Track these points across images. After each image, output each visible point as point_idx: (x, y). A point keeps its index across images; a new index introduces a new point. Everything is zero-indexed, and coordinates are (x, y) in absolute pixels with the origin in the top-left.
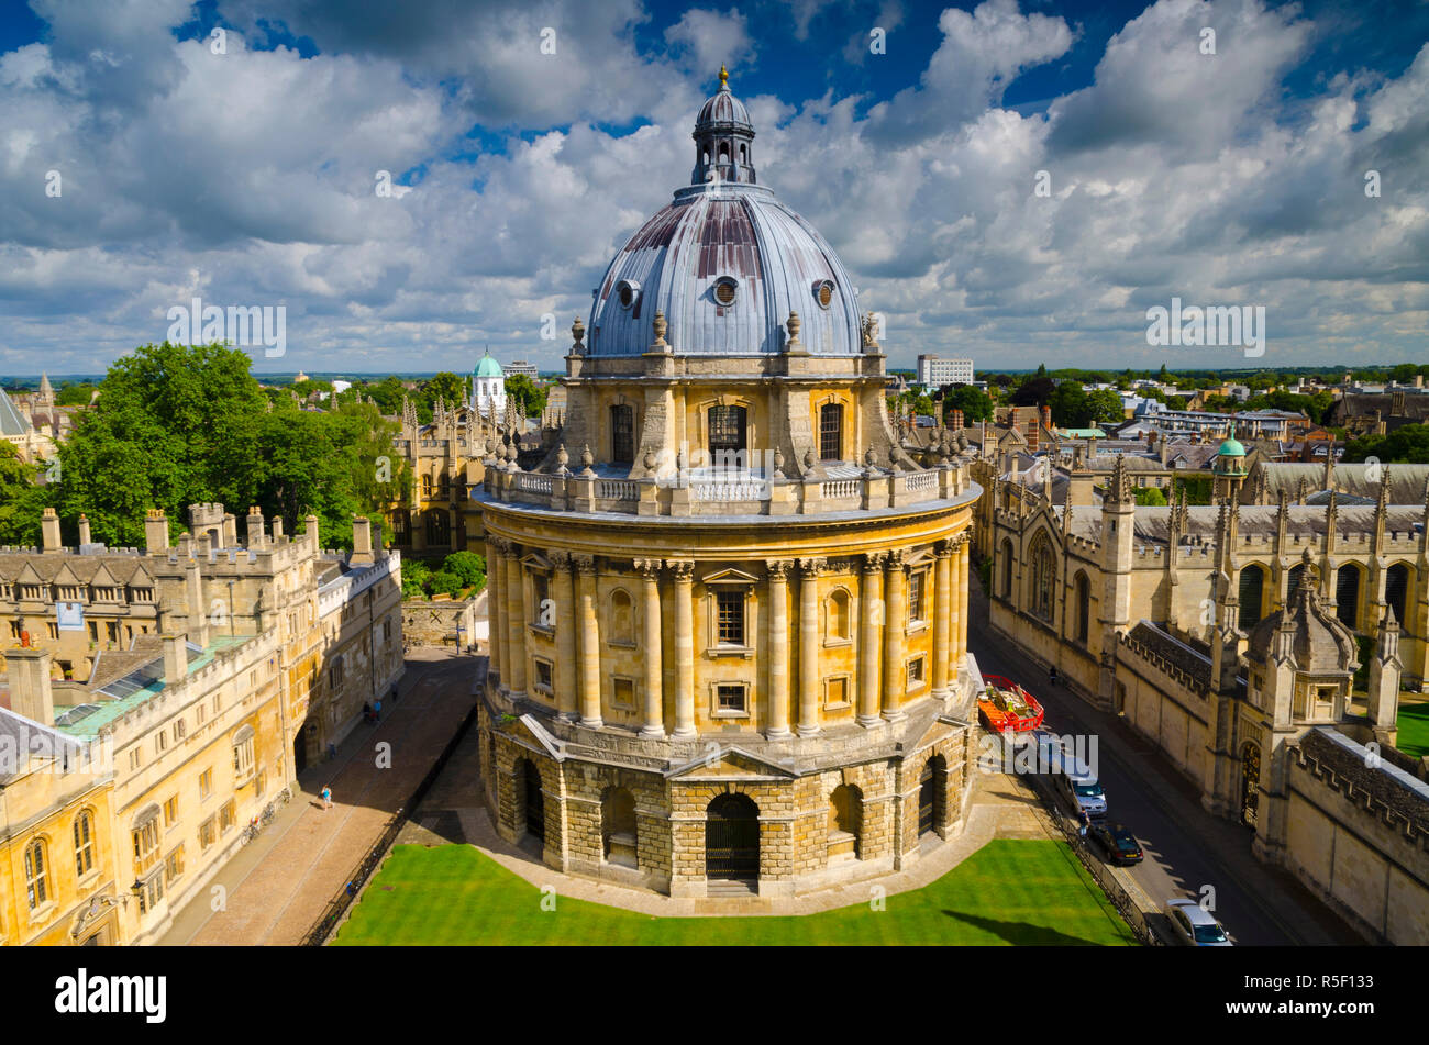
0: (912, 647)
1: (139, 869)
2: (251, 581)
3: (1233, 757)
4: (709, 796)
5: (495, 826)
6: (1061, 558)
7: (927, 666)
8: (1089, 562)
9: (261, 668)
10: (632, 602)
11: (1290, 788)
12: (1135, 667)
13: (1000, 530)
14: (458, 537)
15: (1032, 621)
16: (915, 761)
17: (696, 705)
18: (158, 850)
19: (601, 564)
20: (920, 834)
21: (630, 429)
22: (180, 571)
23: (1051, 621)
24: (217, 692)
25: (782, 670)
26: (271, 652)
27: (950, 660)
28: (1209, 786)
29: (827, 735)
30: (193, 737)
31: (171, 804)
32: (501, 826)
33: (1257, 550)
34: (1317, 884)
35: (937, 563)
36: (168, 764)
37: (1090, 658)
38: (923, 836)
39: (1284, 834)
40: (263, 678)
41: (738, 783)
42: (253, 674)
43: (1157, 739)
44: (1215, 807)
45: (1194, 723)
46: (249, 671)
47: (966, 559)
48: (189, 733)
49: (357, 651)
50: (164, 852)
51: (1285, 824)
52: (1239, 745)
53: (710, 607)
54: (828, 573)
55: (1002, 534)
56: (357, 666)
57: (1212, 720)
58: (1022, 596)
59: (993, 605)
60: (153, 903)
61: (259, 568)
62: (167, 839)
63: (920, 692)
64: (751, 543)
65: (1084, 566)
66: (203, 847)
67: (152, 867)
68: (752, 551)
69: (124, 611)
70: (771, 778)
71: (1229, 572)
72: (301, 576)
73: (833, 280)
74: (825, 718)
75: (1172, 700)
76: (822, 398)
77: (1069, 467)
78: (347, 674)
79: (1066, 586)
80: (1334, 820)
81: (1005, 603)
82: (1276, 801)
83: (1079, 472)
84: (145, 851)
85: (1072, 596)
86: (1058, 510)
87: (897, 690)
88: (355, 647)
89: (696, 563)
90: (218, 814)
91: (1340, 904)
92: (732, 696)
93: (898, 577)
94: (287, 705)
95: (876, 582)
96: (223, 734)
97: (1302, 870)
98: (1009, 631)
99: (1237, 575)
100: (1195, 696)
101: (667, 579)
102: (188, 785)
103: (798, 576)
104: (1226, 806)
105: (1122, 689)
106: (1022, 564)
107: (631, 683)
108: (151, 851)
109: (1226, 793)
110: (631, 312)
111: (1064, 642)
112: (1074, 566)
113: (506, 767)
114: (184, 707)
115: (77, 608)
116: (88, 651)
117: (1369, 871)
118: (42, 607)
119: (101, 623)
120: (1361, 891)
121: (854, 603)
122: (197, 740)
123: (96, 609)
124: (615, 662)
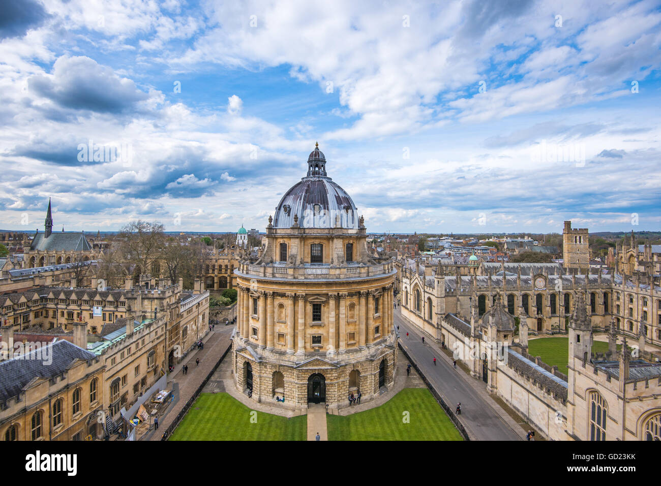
0: (376, 322)
1: (111, 400)
2: (158, 300)
4: (309, 375)
5: (236, 386)
6: (423, 293)
7: (380, 328)
8: (432, 294)
9: (159, 330)
10: (285, 308)
11: (497, 368)
12: (447, 328)
14: (230, 285)
15: (415, 313)
16: (377, 363)
17: (304, 342)
18: (119, 394)
19: (275, 294)
20: (379, 387)
21: (285, 251)
22: (135, 296)
23: (421, 314)
24: (144, 338)
25: (334, 330)
26: (163, 325)
27: (388, 326)
28: (472, 368)
29: (348, 352)
30: (134, 354)
31: (125, 377)
32: (238, 386)
33: (483, 290)
34: (507, 400)
35: (383, 295)
36: (125, 363)
37: (433, 326)
39: (496, 384)
40: (160, 333)
41: (319, 370)
42: (156, 332)
44: (475, 375)
46: (155, 331)
48: (132, 352)
49: (193, 324)
50: (121, 395)
51: (496, 380)
53: (310, 308)
54: (349, 297)
55: (404, 285)
56: (192, 330)
58: (411, 305)
60: (116, 413)
61: (161, 296)
62: (122, 391)
63: (379, 337)
64: (323, 288)
65: (430, 295)
66: (135, 393)
67: (116, 400)
68: (324, 290)
69: (115, 310)
70: (330, 368)
72: (175, 299)
74: (347, 347)
76: (346, 242)
78: (189, 332)
79: (425, 302)
80: (511, 379)
81: (406, 308)
82: (493, 373)
84: (114, 394)
85: (427, 305)
87: (371, 337)
88: (192, 323)
89: (306, 294)
90: (141, 381)
91: (514, 407)
92: (317, 339)
93: (371, 299)
94: (167, 343)
95: (363, 301)
96: (144, 353)
97: (502, 396)
99: (477, 298)
101: (295, 298)
102: (130, 371)
103: (338, 298)
104: (478, 374)
105: (444, 336)
106: (411, 294)
107: (283, 335)
108: (116, 394)
109: (478, 371)
110: (287, 215)
111: (425, 320)
112: (427, 295)
113: (241, 365)
114: (132, 343)
115: (100, 308)
116: (102, 323)
117: (522, 395)
118: (89, 308)
119: (107, 314)
120: (521, 402)
121: (357, 307)
122: (135, 355)
123: (106, 309)
124: (278, 328)
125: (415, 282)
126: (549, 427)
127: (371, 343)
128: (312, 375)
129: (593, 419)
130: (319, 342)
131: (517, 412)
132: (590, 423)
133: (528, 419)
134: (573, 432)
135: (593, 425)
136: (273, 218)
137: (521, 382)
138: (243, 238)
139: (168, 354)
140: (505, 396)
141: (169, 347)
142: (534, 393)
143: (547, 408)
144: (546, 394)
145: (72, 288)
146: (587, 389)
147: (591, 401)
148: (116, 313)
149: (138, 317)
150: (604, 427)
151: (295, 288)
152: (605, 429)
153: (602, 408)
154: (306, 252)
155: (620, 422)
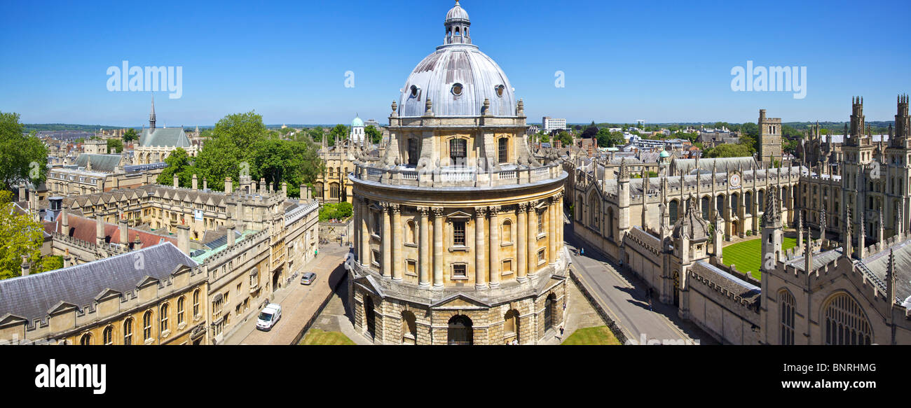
0: (539, 245)
2: (260, 208)
3: (670, 278)
4: (449, 316)
6: (602, 202)
7: (546, 253)
8: (613, 203)
9: (262, 245)
10: (416, 226)
11: (691, 287)
12: (633, 246)
13: (577, 191)
14: (343, 195)
15: (591, 230)
16: (542, 299)
17: (444, 274)
19: (403, 208)
20: (545, 330)
21: (416, 148)
22: (235, 202)
23: (599, 230)
25: (483, 257)
26: (266, 238)
27: (556, 249)
28: (662, 292)
29: (503, 287)
30: (236, 269)
32: (356, 326)
33: (674, 194)
34: (701, 323)
35: (549, 208)
36: (227, 279)
37: (615, 244)
38: (547, 331)
39: (689, 306)
40: (262, 248)
41: (463, 310)
43: (642, 275)
44: (664, 300)
45: (655, 267)
47: (562, 205)
48: (234, 268)
49: (300, 242)
51: (689, 302)
52: (672, 273)
53: (450, 228)
54: (503, 213)
55: (578, 193)
56: (299, 248)
57: (662, 264)
58: (586, 220)
59: (575, 224)
61: (263, 203)
63: (544, 264)
64: (468, 200)
65: (611, 206)
68: (468, 203)
69: (216, 215)
70: (478, 307)
71: (665, 203)
72: (279, 208)
73: (503, 84)
74: (502, 279)
75: (647, 258)
76: (498, 135)
77: (605, 164)
78: (295, 251)
79: (604, 214)
80: (704, 296)
81: (580, 223)
82: (685, 293)
83: (608, 166)
85: (607, 218)
86: (600, 182)
87: (533, 265)
88: (299, 240)
89: (444, 208)
90: (243, 302)
91: (709, 329)
92: (460, 269)
93: (533, 214)
94: (271, 262)
95: (522, 216)
96: (247, 270)
97: (695, 319)
98: (582, 235)
99: (668, 204)
101: (432, 215)
102: (232, 288)
103: (489, 214)
104: (668, 299)
105: (628, 256)
106: (586, 205)
107: (415, 263)
109: (668, 294)
110: (416, 99)
111: (604, 238)
113: (359, 299)
114: (233, 257)
115: (201, 212)
116: (203, 229)
117: (717, 313)
118: (190, 210)
119: (208, 219)
120: (715, 322)
121: (514, 226)
122: (238, 271)
123: (207, 213)
124: (408, 253)
125: (592, 188)
127: (534, 273)
128: (453, 317)
129: (784, 321)
130: (464, 272)
132: (781, 326)
133: (722, 338)
134: (766, 341)
135: (784, 327)
136: (397, 104)
137: (716, 298)
138: (358, 132)
139: (272, 276)
140: (698, 318)
141: (273, 266)
142: (729, 308)
143: (740, 320)
144: (740, 306)
145: (174, 188)
146: (779, 290)
147: (782, 302)
148: (216, 220)
149: (239, 226)
150: (793, 327)
151: (429, 200)
153: (791, 307)
154: (444, 150)
155: (806, 316)
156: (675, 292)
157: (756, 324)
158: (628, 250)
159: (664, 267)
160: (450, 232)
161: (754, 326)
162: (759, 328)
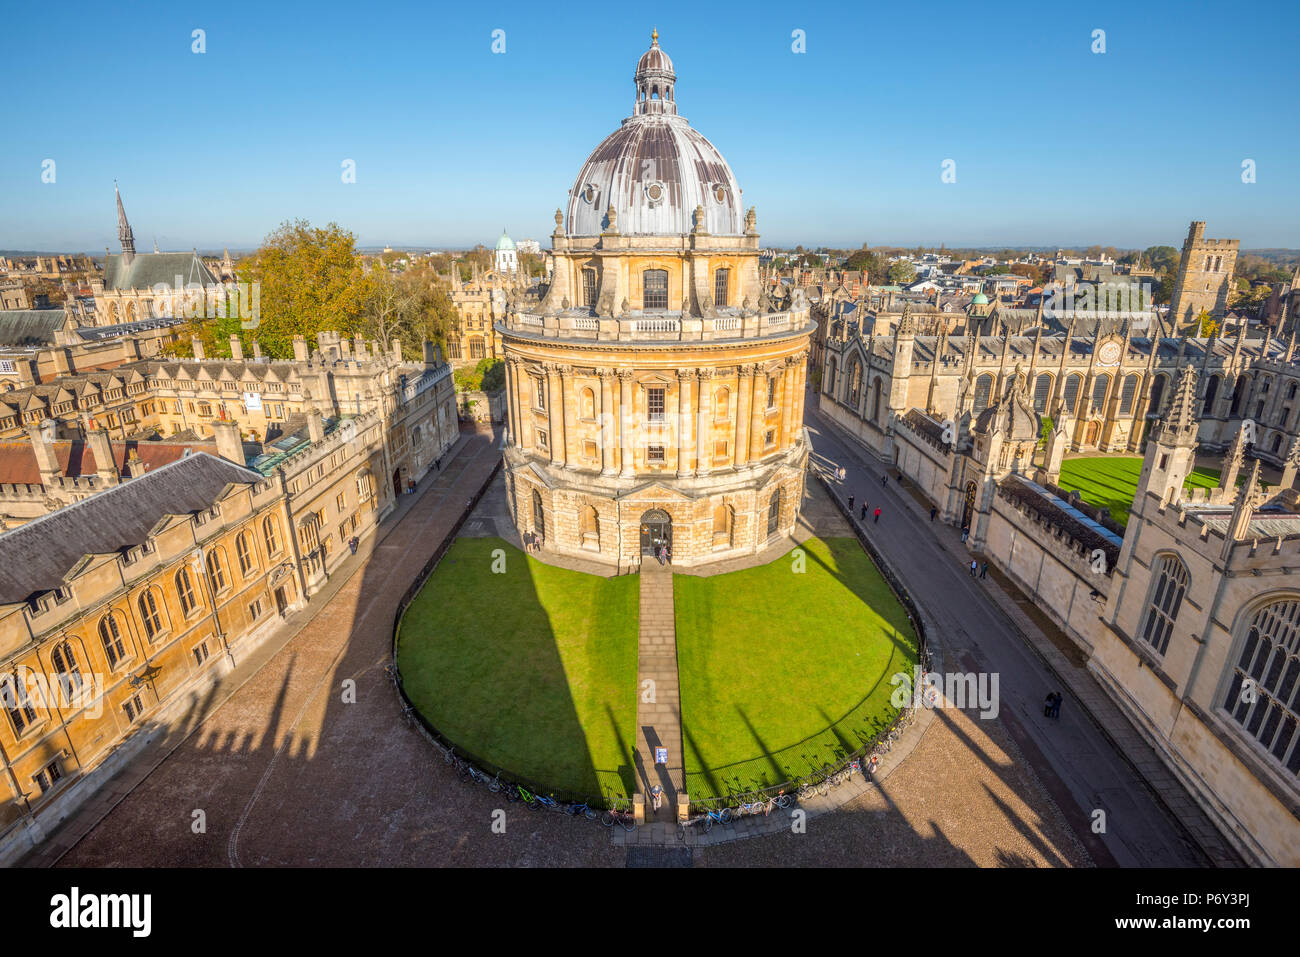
0: (768, 423)
2: (360, 380)
3: (961, 490)
4: (641, 512)
6: (866, 369)
7: (776, 435)
8: (883, 372)
10: (595, 395)
11: (992, 508)
12: (907, 436)
13: (829, 351)
15: (846, 408)
16: (767, 494)
17: (635, 457)
19: (576, 370)
20: (768, 534)
23: (857, 409)
24: (343, 448)
25: (688, 437)
26: (374, 424)
27: (791, 431)
29: (714, 474)
30: (330, 474)
33: (988, 364)
34: (1001, 563)
35: (786, 372)
36: (316, 490)
37: (880, 431)
38: (771, 537)
39: (986, 535)
41: (660, 504)
44: (947, 519)
45: (939, 470)
47: (804, 369)
48: (326, 472)
49: (428, 424)
51: (987, 529)
52: (964, 483)
53: (642, 397)
54: (718, 377)
55: (830, 353)
56: (429, 433)
57: (950, 469)
58: (839, 393)
59: (822, 398)
61: (363, 372)
63: (773, 450)
64: (669, 359)
65: (880, 374)
68: (671, 362)
69: (285, 398)
70: (679, 501)
71: (970, 378)
72: (390, 377)
74: (714, 466)
75: (927, 456)
76: (717, 263)
77: (877, 311)
78: (423, 437)
79: (868, 386)
80: (1017, 528)
81: (829, 397)
82: (981, 515)
83: (881, 314)
85: (872, 393)
86: (866, 338)
87: (757, 449)
88: (427, 421)
89: (635, 370)
90: (349, 520)
91: (1013, 575)
92: (656, 453)
93: (761, 380)
95: (746, 383)
96: (349, 473)
97: (993, 556)
98: (831, 414)
99: (975, 380)
100: (941, 454)
101: (618, 380)
102: (330, 503)
103: (698, 378)
104: (953, 518)
105: (897, 450)
106: (842, 372)
107: (596, 444)
109: (954, 511)
110: (594, 205)
111: (864, 421)
113: (520, 495)
114: (324, 457)
115: (257, 396)
116: (263, 422)
117: (1032, 556)
118: (236, 396)
119: (272, 406)
120: (1026, 568)
121: (734, 396)
122: (333, 477)
123: (267, 396)
124: (585, 431)
125: (852, 348)
126: (1072, 611)
127: (756, 460)
128: (647, 513)
129: (1157, 601)
130: (662, 456)
131: (1016, 583)
132: (1150, 608)
133: (1035, 595)
134: (1114, 621)
135: (1154, 612)
136: (564, 213)
137: (1035, 534)
138: (508, 258)
139: (390, 475)
141: (392, 463)
142: (1055, 553)
143: (1074, 579)
144: (1077, 556)
145: (197, 360)
146: (1158, 552)
147: (1161, 572)
148: (287, 404)
150: (1174, 616)
151: (613, 358)
152: (1175, 619)
153: (1178, 585)
154: (634, 287)
155: (1207, 609)
156: (965, 512)
157: (1101, 590)
158: (900, 442)
159: (954, 472)
160: (643, 402)
161: (1096, 593)
162: (1106, 598)
